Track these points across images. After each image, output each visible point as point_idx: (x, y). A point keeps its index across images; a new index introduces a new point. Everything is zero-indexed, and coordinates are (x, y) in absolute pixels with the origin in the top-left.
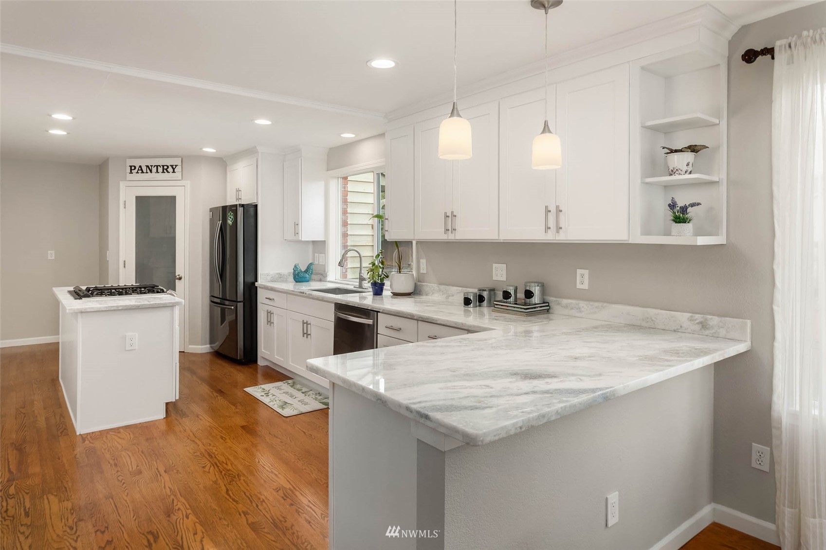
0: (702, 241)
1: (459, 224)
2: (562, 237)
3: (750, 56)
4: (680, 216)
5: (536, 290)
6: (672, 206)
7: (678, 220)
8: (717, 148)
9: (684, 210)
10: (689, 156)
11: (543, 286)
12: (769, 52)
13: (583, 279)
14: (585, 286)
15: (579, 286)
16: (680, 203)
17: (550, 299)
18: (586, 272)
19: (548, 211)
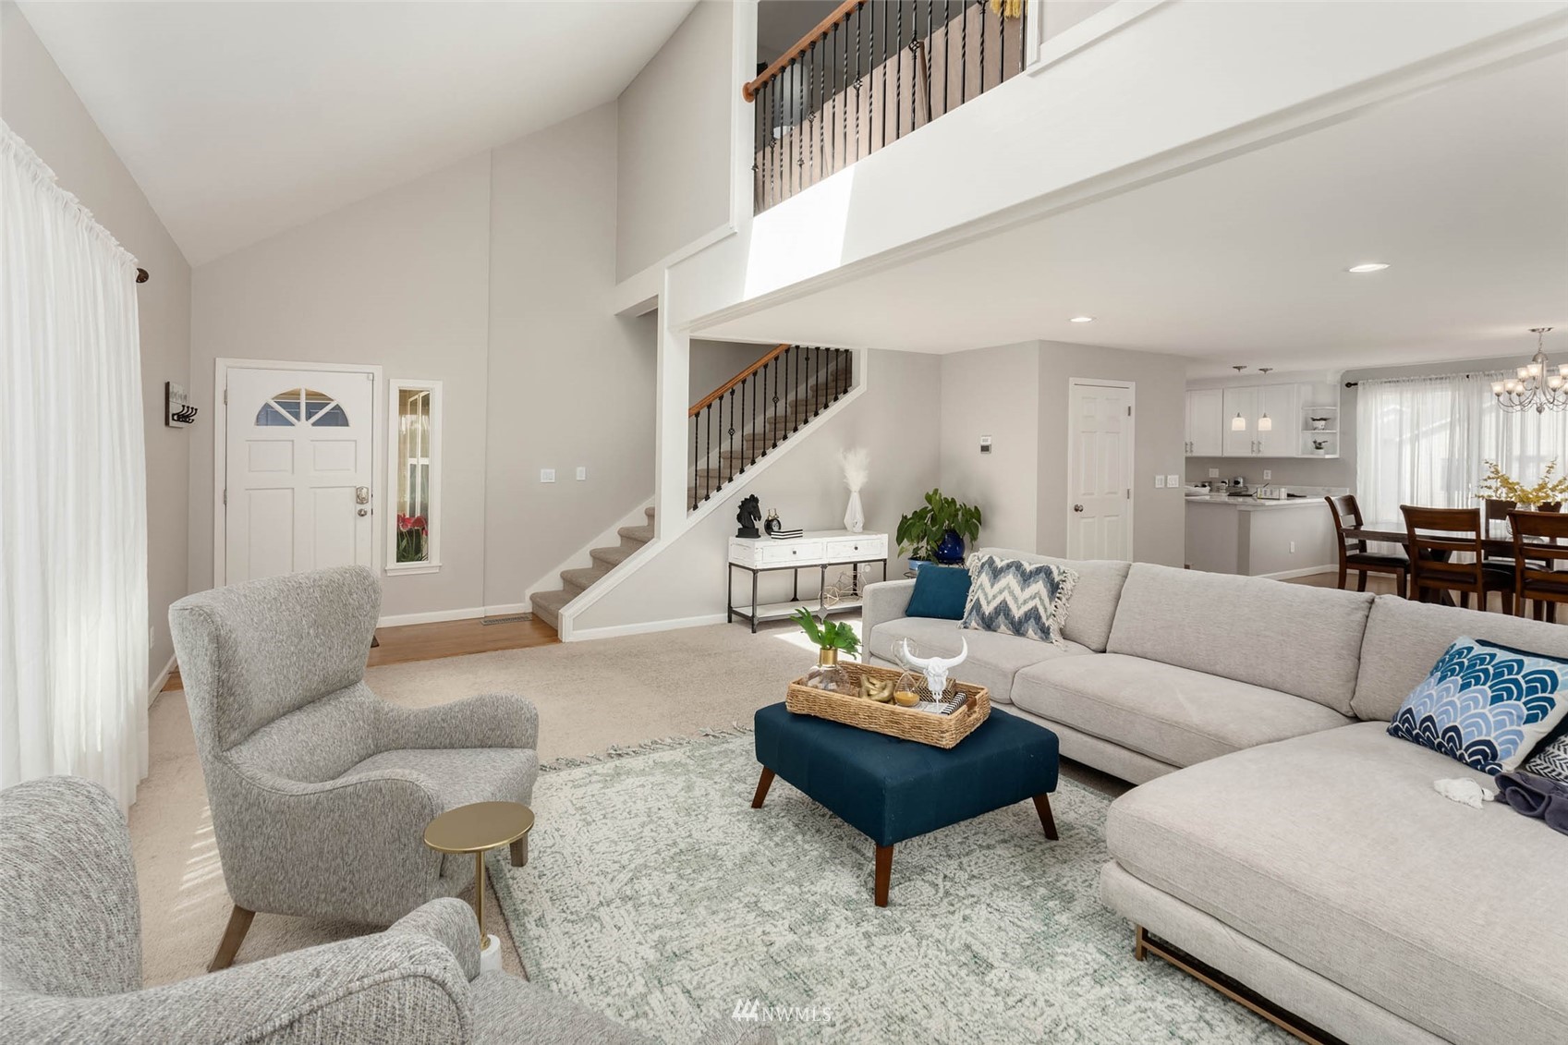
0: (1327, 457)
1: (1194, 448)
2: (1260, 455)
3: (1349, 385)
4: (1319, 446)
5: (1241, 481)
6: (1315, 442)
7: (1317, 448)
8: (1335, 419)
9: (1320, 444)
10: (1323, 422)
11: (1244, 479)
12: (1356, 384)
13: (1268, 475)
14: (1269, 478)
15: (1265, 478)
16: (1318, 441)
17: (1247, 485)
18: (1269, 472)
19: (1253, 443)
